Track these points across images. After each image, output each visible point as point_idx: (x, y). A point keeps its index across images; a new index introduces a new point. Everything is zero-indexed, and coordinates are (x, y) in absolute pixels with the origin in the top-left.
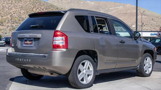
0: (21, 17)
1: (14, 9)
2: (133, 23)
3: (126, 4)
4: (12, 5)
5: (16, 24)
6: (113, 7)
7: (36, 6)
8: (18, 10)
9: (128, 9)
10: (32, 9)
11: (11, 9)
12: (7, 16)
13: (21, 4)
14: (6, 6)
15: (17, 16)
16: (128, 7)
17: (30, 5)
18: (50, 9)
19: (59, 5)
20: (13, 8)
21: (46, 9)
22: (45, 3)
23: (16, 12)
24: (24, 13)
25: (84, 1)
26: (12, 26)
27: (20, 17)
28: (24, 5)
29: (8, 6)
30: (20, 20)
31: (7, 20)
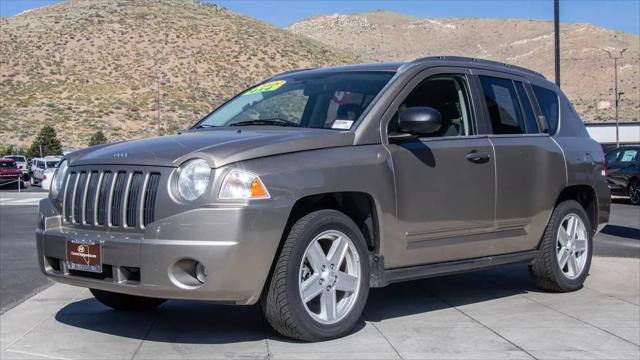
0: (197, 89)
1: (173, 61)
2: (603, 93)
3: (573, 26)
4: (168, 48)
5: (180, 112)
6: (527, 38)
7: (248, 47)
8: (189, 63)
9: (582, 41)
10: (236, 57)
11: (165, 61)
12: (152, 87)
13: (196, 43)
14: (148, 50)
15: (185, 85)
16: (584, 35)
17: (227, 44)
18: (296, 53)
19: (328, 37)
20: (172, 58)
21: (283, 56)
22: (281, 35)
23: (179, 69)
24: (208, 72)
25: (418, 21)
26: (170, 120)
27: (195, 86)
28: (207, 45)
29: (155, 50)
30: (194, 99)
31: (151, 100)
